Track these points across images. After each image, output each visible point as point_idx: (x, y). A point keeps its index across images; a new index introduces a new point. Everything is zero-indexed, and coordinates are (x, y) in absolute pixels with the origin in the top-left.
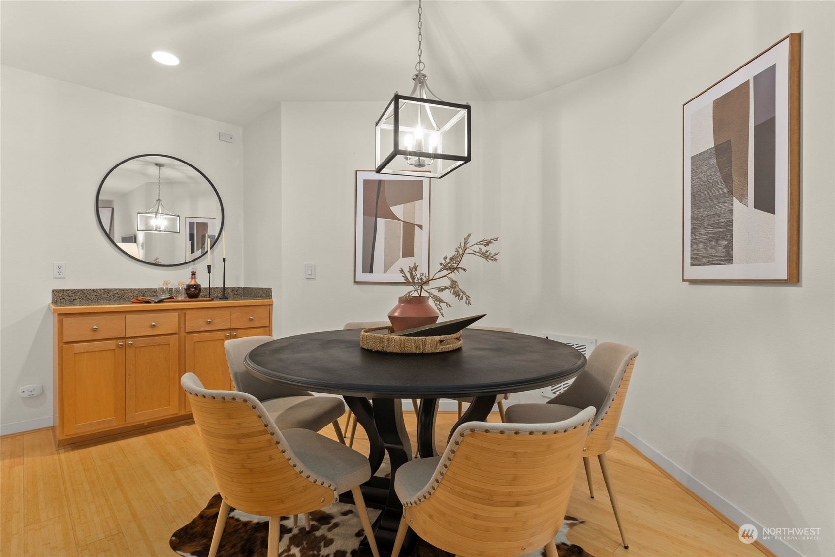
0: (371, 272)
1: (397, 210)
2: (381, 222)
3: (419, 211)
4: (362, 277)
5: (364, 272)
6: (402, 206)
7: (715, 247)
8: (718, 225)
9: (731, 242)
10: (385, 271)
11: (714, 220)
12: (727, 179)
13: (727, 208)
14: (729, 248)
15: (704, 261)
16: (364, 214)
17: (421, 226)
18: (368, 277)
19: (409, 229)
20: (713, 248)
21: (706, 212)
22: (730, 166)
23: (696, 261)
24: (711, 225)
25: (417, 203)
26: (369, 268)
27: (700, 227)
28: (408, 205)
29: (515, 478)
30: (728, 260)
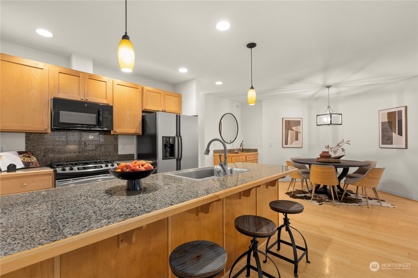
0: (287, 144)
1: (294, 128)
2: (290, 131)
3: (299, 129)
4: (284, 146)
5: (285, 145)
6: (295, 127)
7: (388, 141)
8: (389, 137)
9: (392, 140)
10: (291, 144)
11: (387, 136)
12: (391, 128)
13: (391, 134)
14: (392, 141)
15: (385, 144)
16: (285, 129)
17: (300, 133)
18: (286, 146)
19: (297, 133)
20: (387, 141)
21: (386, 134)
22: (392, 126)
23: (383, 143)
24: (387, 137)
25: (299, 126)
26: (286, 144)
27: (384, 137)
28: (297, 127)
29: (377, 175)
30: (392, 144)
